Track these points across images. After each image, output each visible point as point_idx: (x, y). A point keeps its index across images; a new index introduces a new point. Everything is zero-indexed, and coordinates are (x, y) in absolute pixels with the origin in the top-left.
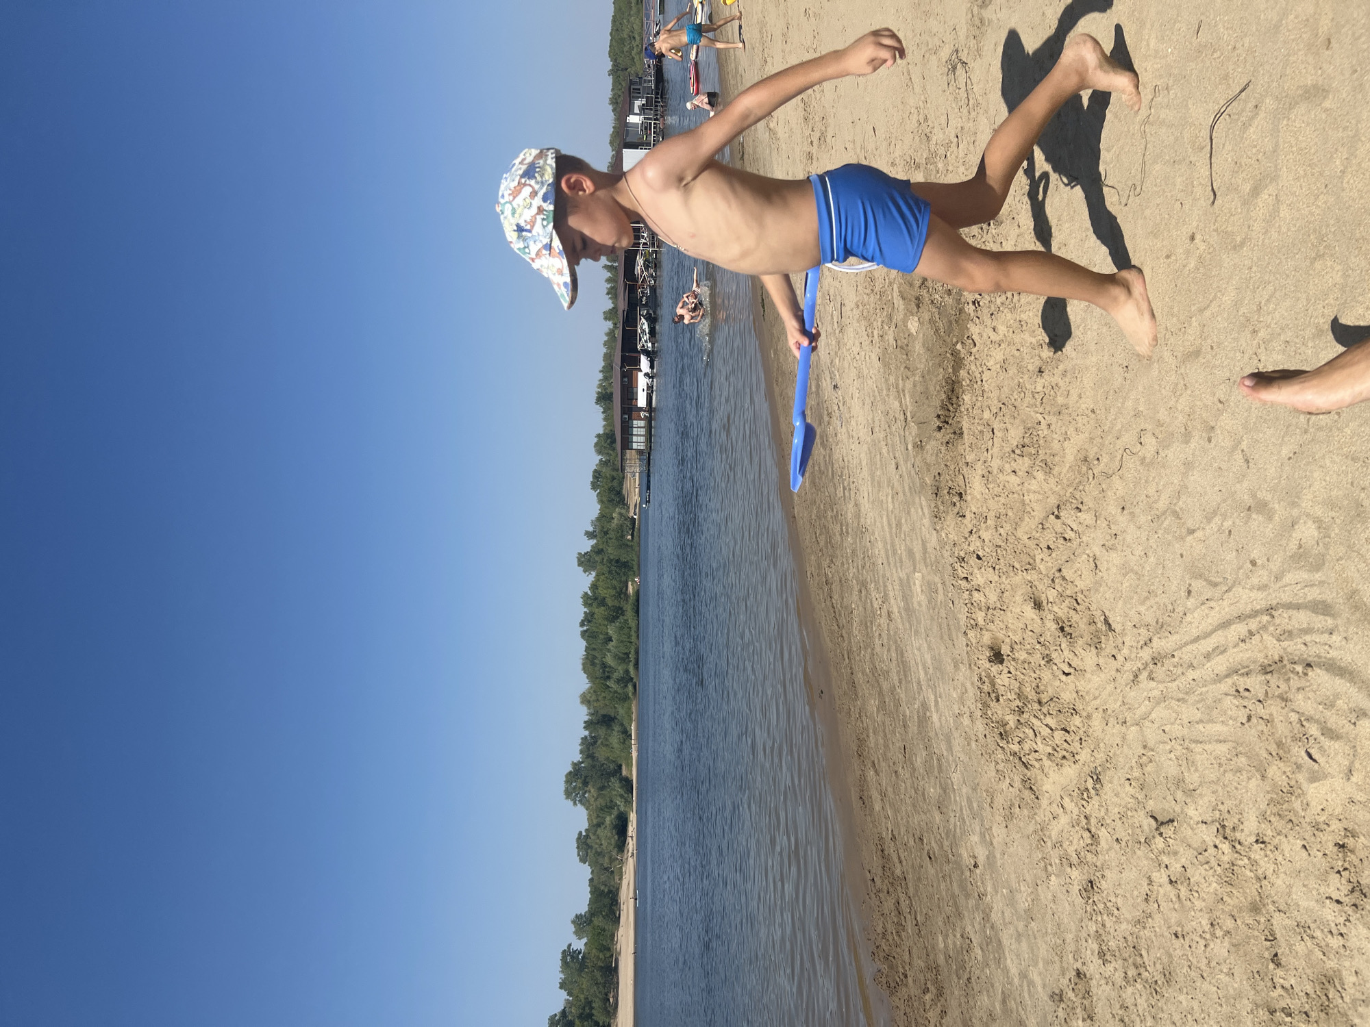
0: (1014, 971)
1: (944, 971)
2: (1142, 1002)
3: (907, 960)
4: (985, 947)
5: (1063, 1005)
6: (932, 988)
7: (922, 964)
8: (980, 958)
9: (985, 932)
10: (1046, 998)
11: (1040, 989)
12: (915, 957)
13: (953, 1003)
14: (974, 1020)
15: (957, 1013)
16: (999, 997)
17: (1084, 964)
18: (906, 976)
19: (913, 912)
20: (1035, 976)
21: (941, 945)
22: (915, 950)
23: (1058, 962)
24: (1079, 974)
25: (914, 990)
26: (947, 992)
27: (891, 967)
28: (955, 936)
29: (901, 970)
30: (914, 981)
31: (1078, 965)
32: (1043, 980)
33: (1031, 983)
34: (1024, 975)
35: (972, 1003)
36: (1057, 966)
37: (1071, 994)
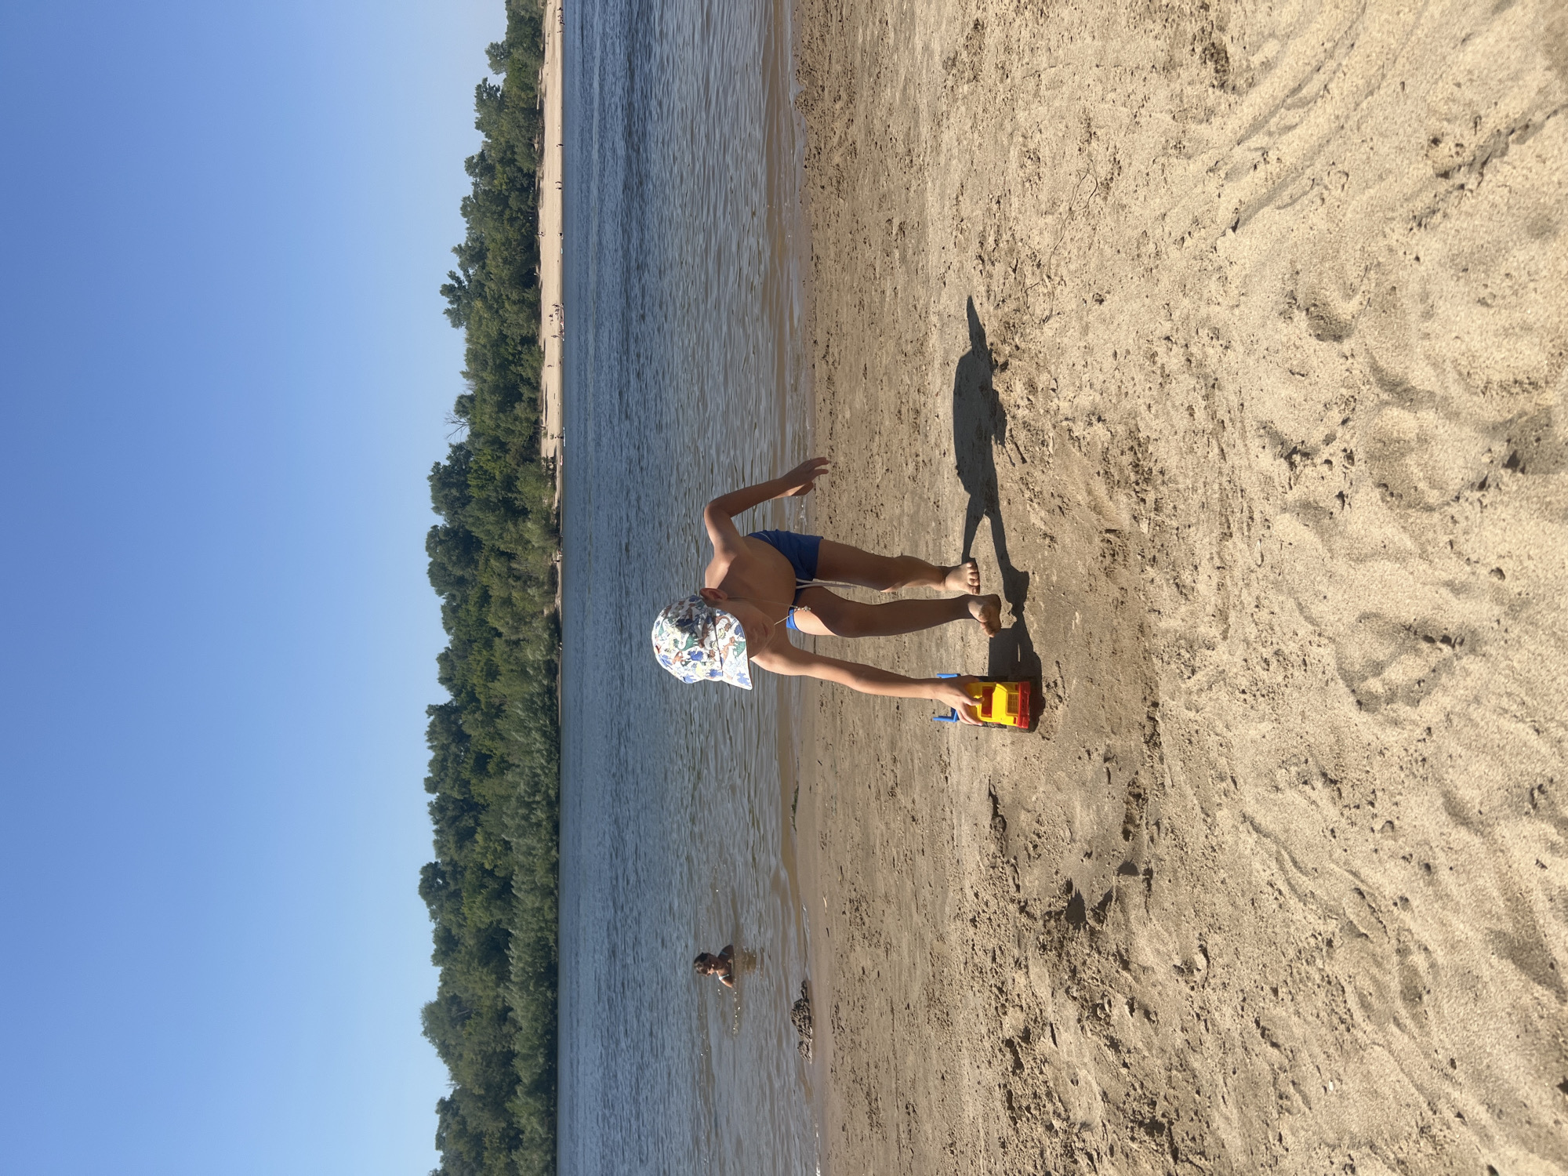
0: (919, 45)
1: (858, 73)
2: (1026, 34)
3: (827, 69)
4: (898, 28)
5: (954, 71)
6: (844, 96)
7: (839, 68)
8: (891, 42)
9: (902, 7)
10: (940, 68)
11: (937, 58)
12: (833, 61)
13: (861, 108)
14: (875, 121)
15: (863, 117)
16: (901, 86)
17: (984, 9)
18: (823, 90)
19: (839, 6)
20: (936, 47)
21: (860, 41)
22: (834, 56)
23: (960, 18)
24: (977, 25)
25: (827, 102)
26: (857, 96)
27: (812, 83)
28: (874, 24)
29: (820, 83)
30: (830, 92)
31: (979, 14)
32: (942, 46)
33: (931, 56)
34: (926, 48)
35: (876, 103)
36: (958, 24)
37: (965, 54)
